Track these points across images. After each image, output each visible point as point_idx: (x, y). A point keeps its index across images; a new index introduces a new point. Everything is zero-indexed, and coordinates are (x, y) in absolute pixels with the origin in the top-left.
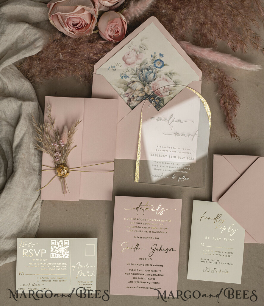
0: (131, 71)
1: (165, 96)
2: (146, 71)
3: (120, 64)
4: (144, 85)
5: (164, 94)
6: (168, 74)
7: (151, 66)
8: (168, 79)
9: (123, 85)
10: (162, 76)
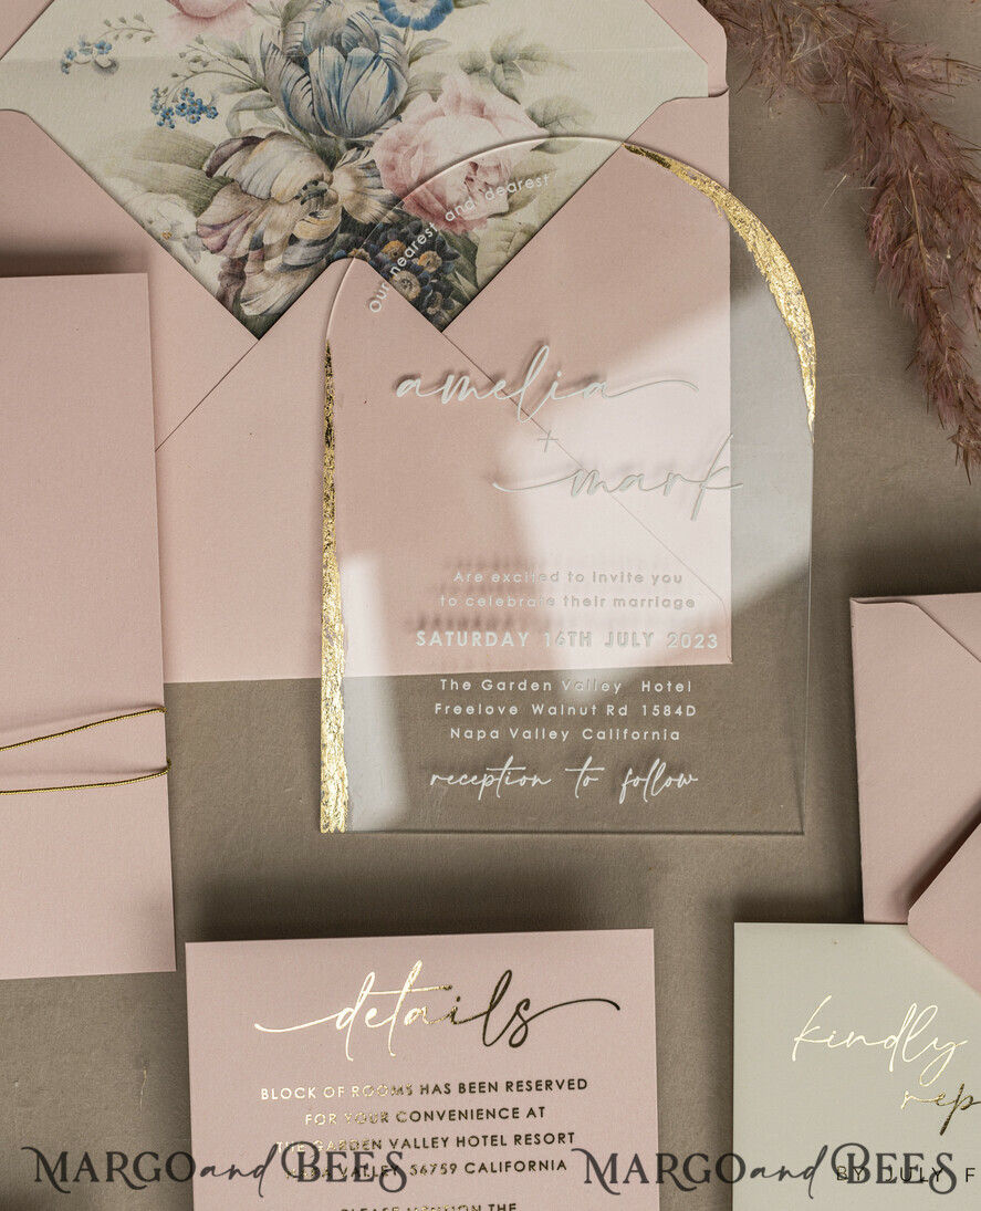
0: (224, 67)
1: (481, 221)
2: (331, 53)
3: (138, 24)
4: (330, 161)
5: (469, 211)
6: (489, 65)
7: (359, 21)
8: (495, 100)
9: (179, 173)
10: (446, 85)
